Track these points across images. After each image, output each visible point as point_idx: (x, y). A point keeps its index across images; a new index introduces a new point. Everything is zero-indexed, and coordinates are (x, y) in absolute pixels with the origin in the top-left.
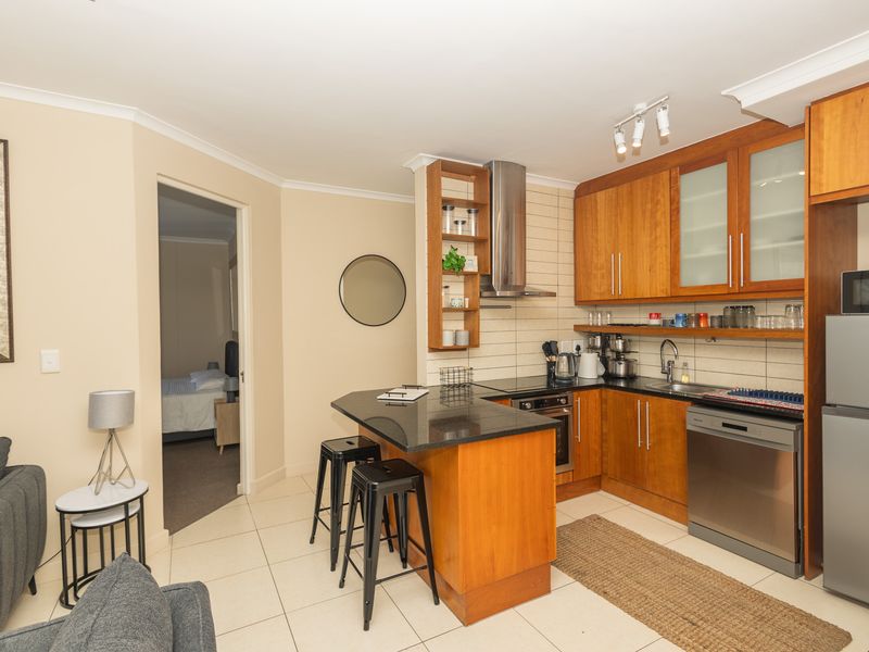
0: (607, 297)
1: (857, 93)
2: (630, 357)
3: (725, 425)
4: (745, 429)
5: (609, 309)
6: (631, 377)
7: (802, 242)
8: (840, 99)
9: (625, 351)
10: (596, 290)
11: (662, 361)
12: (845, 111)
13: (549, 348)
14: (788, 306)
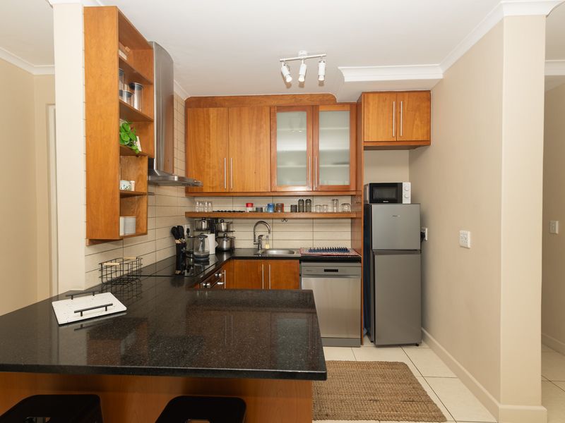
0: (219, 190)
1: (384, 95)
2: (230, 235)
3: (326, 271)
4: (337, 271)
5: (210, 200)
6: (231, 250)
7: (348, 166)
8: (377, 95)
9: (227, 231)
10: (208, 185)
11: (255, 235)
12: (379, 101)
13: (177, 232)
14: (334, 200)
